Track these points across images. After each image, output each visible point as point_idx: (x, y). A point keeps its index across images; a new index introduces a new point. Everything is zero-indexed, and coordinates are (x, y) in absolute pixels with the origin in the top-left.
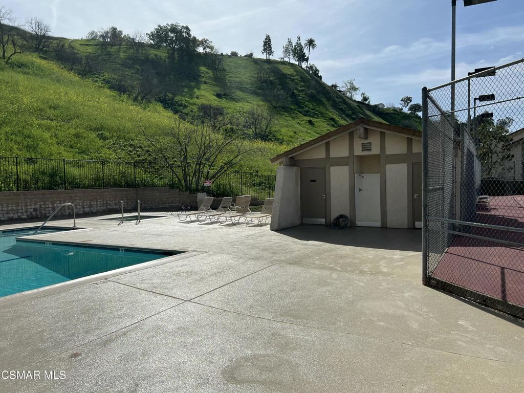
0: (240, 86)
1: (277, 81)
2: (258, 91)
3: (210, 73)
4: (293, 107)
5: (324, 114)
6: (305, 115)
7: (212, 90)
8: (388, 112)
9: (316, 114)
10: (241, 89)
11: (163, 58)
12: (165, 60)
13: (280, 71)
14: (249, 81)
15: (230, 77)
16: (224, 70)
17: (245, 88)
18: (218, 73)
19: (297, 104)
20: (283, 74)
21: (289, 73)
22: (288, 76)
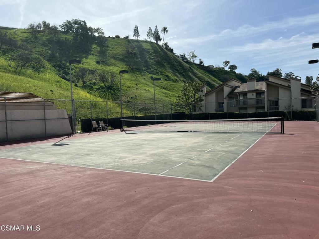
0: (115, 56)
1: (138, 53)
2: (125, 59)
3: (99, 49)
4: (144, 69)
5: (163, 73)
6: (150, 74)
7: (95, 59)
8: (215, 70)
9: (157, 72)
10: (114, 58)
11: (70, 40)
12: (71, 41)
13: (142, 46)
14: (121, 53)
15: (110, 51)
16: (107, 47)
17: (118, 57)
18: (103, 48)
19: (147, 67)
20: (144, 49)
21: (147, 48)
22: (146, 50)
